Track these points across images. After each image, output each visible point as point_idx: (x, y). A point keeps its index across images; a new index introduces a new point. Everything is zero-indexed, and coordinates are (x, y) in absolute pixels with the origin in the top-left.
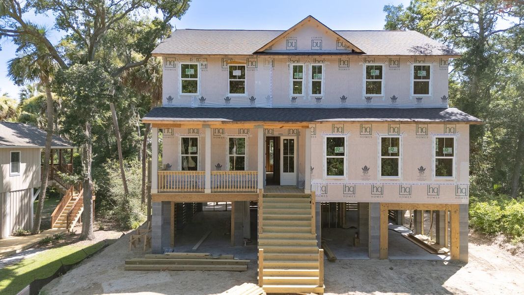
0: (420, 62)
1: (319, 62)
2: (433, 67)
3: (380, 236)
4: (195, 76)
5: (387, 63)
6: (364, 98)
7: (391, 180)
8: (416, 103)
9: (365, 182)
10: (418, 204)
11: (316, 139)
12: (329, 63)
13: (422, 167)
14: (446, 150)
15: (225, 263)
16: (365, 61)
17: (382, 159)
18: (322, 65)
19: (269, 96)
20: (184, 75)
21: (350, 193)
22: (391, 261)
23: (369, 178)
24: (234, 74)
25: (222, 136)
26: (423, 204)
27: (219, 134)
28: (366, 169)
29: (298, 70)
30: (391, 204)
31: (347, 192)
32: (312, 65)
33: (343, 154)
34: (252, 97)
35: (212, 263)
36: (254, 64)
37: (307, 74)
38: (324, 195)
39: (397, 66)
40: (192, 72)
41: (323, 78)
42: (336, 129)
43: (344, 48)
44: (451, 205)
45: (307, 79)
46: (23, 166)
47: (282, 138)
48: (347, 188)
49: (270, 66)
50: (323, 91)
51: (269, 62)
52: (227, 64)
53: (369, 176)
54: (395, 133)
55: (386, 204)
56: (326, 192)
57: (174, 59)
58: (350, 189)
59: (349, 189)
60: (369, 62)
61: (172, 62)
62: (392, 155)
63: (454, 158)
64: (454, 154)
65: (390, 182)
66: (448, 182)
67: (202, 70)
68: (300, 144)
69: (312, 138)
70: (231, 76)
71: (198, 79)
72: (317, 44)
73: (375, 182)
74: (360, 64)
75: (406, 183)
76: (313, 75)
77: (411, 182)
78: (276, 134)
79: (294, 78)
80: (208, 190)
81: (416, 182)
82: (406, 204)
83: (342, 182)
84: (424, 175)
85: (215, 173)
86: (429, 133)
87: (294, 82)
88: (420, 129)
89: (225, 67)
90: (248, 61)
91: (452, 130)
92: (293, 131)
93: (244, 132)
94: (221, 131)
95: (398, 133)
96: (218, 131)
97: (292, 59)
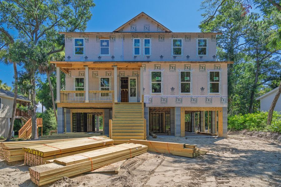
0: (201, 38)
1: (148, 38)
2: (208, 40)
3: (181, 124)
4: (82, 45)
5: (184, 38)
6: (172, 57)
8: (200, 59)
9: (172, 96)
10: (201, 108)
11: (146, 72)
12: (153, 38)
13: (202, 88)
14: (216, 78)
16: (173, 37)
17: (181, 83)
18: (150, 39)
19: (122, 55)
20: (76, 45)
21: (165, 102)
24: (103, 44)
25: (97, 77)
26: (204, 107)
27: (95, 76)
28: (173, 89)
29: (137, 41)
30: (187, 107)
31: (163, 101)
32: (145, 39)
33: (160, 81)
34: (113, 56)
36: (114, 38)
37: (142, 44)
38: (150, 103)
39: (189, 40)
40: (80, 43)
41: (150, 46)
42: (156, 67)
43: (161, 30)
44: (218, 108)
45: (142, 46)
47: (129, 78)
48: (163, 99)
49: (122, 39)
50: (151, 53)
51: (121, 37)
52: (99, 39)
53: (175, 93)
54: (188, 70)
55: (184, 107)
56: (151, 101)
60: (175, 38)
61: (70, 38)
62: (187, 81)
63: (220, 83)
64: (220, 80)
65: (185, 96)
66: (217, 96)
67: (86, 42)
68: (139, 81)
69: (144, 72)
70: (102, 45)
71: (84, 47)
72: (147, 28)
73: (177, 96)
74: (170, 38)
75: (194, 96)
76: (145, 44)
77: (197, 96)
78: (126, 76)
79: (135, 46)
80: (87, 101)
81: (200, 96)
82: (195, 107)
83: (160, 96)
84: (204, 92)
85: (91, 92)
86: (206, 69)
87: (135, 48)
88: (201, 67)
89: (98, 40)
90: (110, 37)
91: (218, 68)
92: (135, 74)
93: (108, 74)
94: (96, 74)
95: (190, 69)
96: (95, 74)
97: (134, 36)
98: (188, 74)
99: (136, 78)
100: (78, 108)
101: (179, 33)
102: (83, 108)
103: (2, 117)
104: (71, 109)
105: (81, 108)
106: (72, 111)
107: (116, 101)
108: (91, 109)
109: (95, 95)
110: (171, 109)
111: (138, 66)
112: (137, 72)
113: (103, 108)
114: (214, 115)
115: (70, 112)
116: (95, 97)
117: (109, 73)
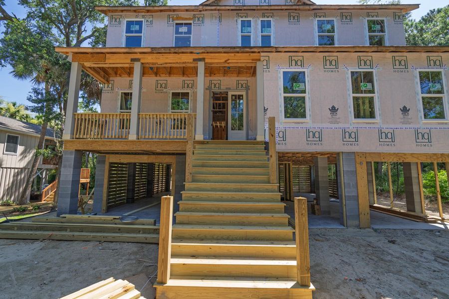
0: (373, 17)
1: (268, 17)
2: (388, 21)
3: (358, 196)
4: (140, 31)
5: (338, 18)
7: (367, 123)
9: (333, 126)
10: (405, 154)
11: (270, 73)
12: (278, 18)
13: (405, 107)
14: (434, 87)
15: (138, 231)
16: (316, 15)
17: (354, 97)
18: (271, 19)
20: (128, 31)
21: (315, 139)
22: (376, 230)
23: (338, 120)
24: (180, 31)
25: (165, 90)
26: (412, 154)
27: (161, 89)
28: (333, 110)
29: (246, 24)
30: (369, 153)
31: (311, 139)
32: (261, 19)
33: (304, 92)
35: (119, 230)
36: (201, 19)
37: (256, 29)
38: (281, 142)
39: (349, 21)
40: (137, 27)
41: (273, 32)
42: (294, 62)
45: (256, 33)
46: (20, 149)
47: (230, 94)
48: (311, 134)
49: (217, 21)
51: (216, 17)
52: (173, 20)
53: (339, 118)
54: (366, 67)
55: (362, 153)
56: (284, 138)
57: (120, 17)
58: (316, 135)
59: (314, 135)
60: (320, 17)
61: (118, 19)
62: (366, 92)
63: (444, 96)
64: (445, 91)
65: (365, 126)
66: (442, 126)
67: (148, 26)
68: (249, 99)
69: (265, 73)
70: (177, 32)
71: (142, 35)
72: (265, 1)
73: (346, 126)
74: (311, 18)
75: (386, 127)
76: (262, 30)
77: (393, 126)
78: (223, 88)
79: (242, 32)
80: (133, 137)
81: (400, 126)
82: (390, 154)
83: (304, 126)
84: (409, 117)
85: (144, 116)
86: (410, 66)
87: (242, 36)
88: (397, 62)
89: (171, 22)
90: (194, 16)
91: (438, 63)
92: (242, 85)
93: (188, 86)
94: (163, 86)
95: (371, 66)
96: (161, 86)
97: (239, 15)
98: (368, 77)
99: (244, 93)
100: (121, 154)
101: (331, 5)
102: (132, 154)
103: (21, 167)
104: (107, 155)
105: (129, 154)
106: (109, 159)
107: (199, 137)
108: (149, 154)
109: (160, 127)
110: (319, 156)
111: (253, 60)
112: (246, 82)
113: (173, 154)
114: (416, 171)
115: (105, 161)
116: (160, 129)
117: (188, 82)
